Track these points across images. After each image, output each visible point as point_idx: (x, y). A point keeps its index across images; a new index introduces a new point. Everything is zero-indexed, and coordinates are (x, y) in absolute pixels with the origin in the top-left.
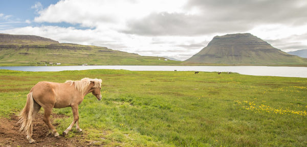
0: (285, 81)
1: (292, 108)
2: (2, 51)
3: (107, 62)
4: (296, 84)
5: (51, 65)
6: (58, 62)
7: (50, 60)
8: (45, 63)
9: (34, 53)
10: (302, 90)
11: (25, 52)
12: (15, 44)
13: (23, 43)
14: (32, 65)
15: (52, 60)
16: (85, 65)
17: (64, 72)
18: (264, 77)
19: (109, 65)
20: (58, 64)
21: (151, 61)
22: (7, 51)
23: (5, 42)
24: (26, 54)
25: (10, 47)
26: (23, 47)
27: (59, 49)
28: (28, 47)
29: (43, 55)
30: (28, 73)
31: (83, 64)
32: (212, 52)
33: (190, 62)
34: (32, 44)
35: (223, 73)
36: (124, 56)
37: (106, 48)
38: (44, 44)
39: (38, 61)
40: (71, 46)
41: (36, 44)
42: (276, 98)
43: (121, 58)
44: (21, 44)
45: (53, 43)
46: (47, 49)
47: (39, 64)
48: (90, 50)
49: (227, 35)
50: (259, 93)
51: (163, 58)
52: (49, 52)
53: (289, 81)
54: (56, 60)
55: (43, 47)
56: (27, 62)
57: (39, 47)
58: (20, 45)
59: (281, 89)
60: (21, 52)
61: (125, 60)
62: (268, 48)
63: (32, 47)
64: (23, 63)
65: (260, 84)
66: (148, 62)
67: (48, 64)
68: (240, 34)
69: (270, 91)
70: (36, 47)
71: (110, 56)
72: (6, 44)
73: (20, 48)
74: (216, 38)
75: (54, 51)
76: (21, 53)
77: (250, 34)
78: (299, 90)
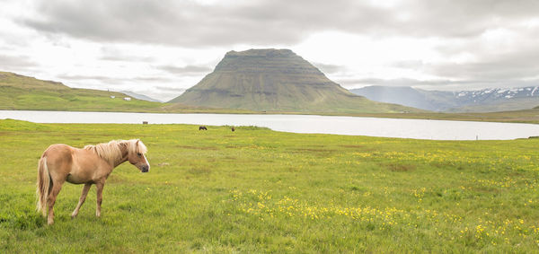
0: (344, 143)
1: (341, 200)
4: (358, 148)
10: (365, 159)
18: (310, 136)
21: (93, 102)
32: (223, 85)
35: (240, 128)
36: (27, 86)
42: (317, 180)
43: (20, 91)
49: (252, 50)
50: (290, 170)
51: (122, 95)
53: (348, 144)
59: (332, 160)
61: (29, 98)
62: (321, 80)
65: (300, 150)
66: (86, 102)
68: (273, 50)
69: (312, 164)
74: (231, 56)
77: (289, 51)
78: (361, 159)
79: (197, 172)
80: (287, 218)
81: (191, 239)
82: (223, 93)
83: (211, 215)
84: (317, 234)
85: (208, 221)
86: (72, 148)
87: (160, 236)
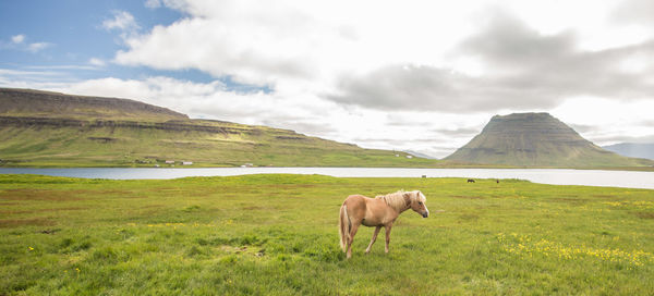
0: (595, 193)
1: (592, 243)
2: (42, 131)
3: (295, 161)
4: (609, 198)
5: (169, 166)
6: (186, 160)
7: (168, 156)
8: (154, 161)
9: (128, 139)
10: (615, 208)
11: (106, 135)
12: (77, 117)
13: (97, 115)
14: (123, 165)
15: (173, 155)
16: (248, 166)
17: (185, 179)
18: (566, 187)
19: (298, 166)
20: (185, 163)
21: (381, 160)
22: (56, 132)
23: (51, 111)
24: (109, 139)
25: (65, 123)
26: (99, 125)
27: (188, 130)
28: (112, 125)
29: (150, 145)
30: (96, 182)
31: (244, 163)
32: (489, 145)
33: (454, 161)
34: (123, 118)
35: (502, 180)
36: (329, 148)
37: (293, 133)
38: (153, 119)
39: (138, 156)
40: (217, 125)
41: (132, 119)
42: (571, 225)
43: (324, 152)
44: (94, 118)
45: (174, 118)
46: (161, 131)
47: (140, 164)
48: (258, 135)
49: (514, 114)
50: (548, 216)
51: (405, 154)
52: (165, 138)
53: (600, 194)
54: (181, 156)
55: (150, 127)
56: (110, 158)
57: (141, 126)
58: (92, 120)
59: (584, 208)
60: (95, 135)
61: (331, 157)
62: (575, 139)
63: (123, 126)
64: (97, 161)
65: (556, 200)
66: (376, 160)
67: (162, 163)
68: (533, 114)
69: (566, 211)
70: (133, 126)
71: (300, 148)
72: (54, 116)
73: (93, 126)
74: (496, 119)
75: (178, 135)
76: (93, 139)
77: (547, 114)
78: (611, 208)
79: (467, 218)
80: (544, 257)
81: (462, 273)
82: (489, 151)
83: (479, 253)
84: (570, 272)
85: (476, 258)
86: (366, 198)
87: (436, 270)
